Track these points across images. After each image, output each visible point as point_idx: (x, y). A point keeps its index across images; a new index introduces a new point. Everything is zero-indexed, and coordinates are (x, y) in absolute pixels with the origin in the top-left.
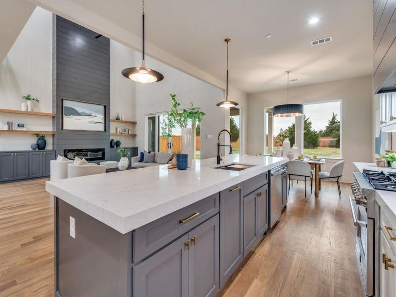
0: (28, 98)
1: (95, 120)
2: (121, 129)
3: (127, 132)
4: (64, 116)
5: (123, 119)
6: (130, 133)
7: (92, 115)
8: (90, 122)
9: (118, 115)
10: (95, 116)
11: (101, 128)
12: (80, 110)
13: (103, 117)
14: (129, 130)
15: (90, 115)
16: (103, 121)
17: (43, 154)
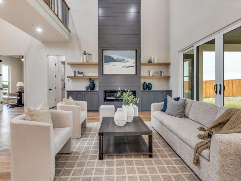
0: (85, 54)
1: (128, 64)
2: (153, 72)
3: (159, 75)
4: (104, 63)
5: (156, 62)
6: (163, 75)
7: (125, 60)
8: (123, 67)
9: (151, 58)
10: (128, 61)
11: (132, 71)
12: (115, 57)
13: (134, 61)
14: (161, 72)
15: (123, 61)
16: (134, 65)
17: (90, 93)
